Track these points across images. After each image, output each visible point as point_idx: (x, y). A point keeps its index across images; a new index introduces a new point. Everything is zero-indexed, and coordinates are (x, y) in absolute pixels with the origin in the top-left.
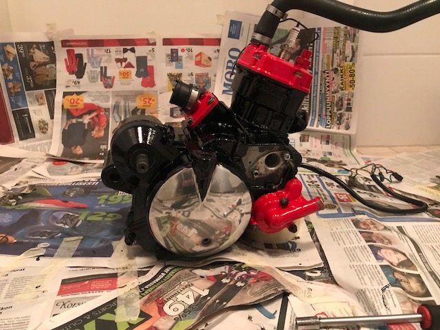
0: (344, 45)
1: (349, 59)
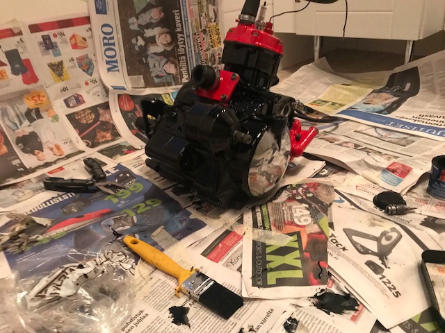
0: (207, 9)
1: (213, 20)
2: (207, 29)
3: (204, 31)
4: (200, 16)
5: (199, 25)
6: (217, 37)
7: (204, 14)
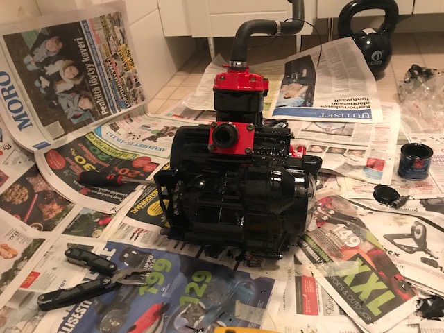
0: (114, 31)
1: (121, 42)
2: (118, 53)
3: (116, 56)
4: (108, 40)
5: (108, 50)
6: (129, 58)
7: (111, 38)
